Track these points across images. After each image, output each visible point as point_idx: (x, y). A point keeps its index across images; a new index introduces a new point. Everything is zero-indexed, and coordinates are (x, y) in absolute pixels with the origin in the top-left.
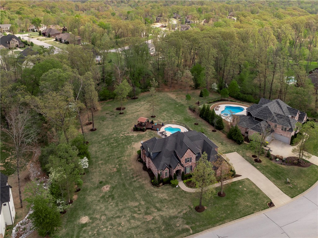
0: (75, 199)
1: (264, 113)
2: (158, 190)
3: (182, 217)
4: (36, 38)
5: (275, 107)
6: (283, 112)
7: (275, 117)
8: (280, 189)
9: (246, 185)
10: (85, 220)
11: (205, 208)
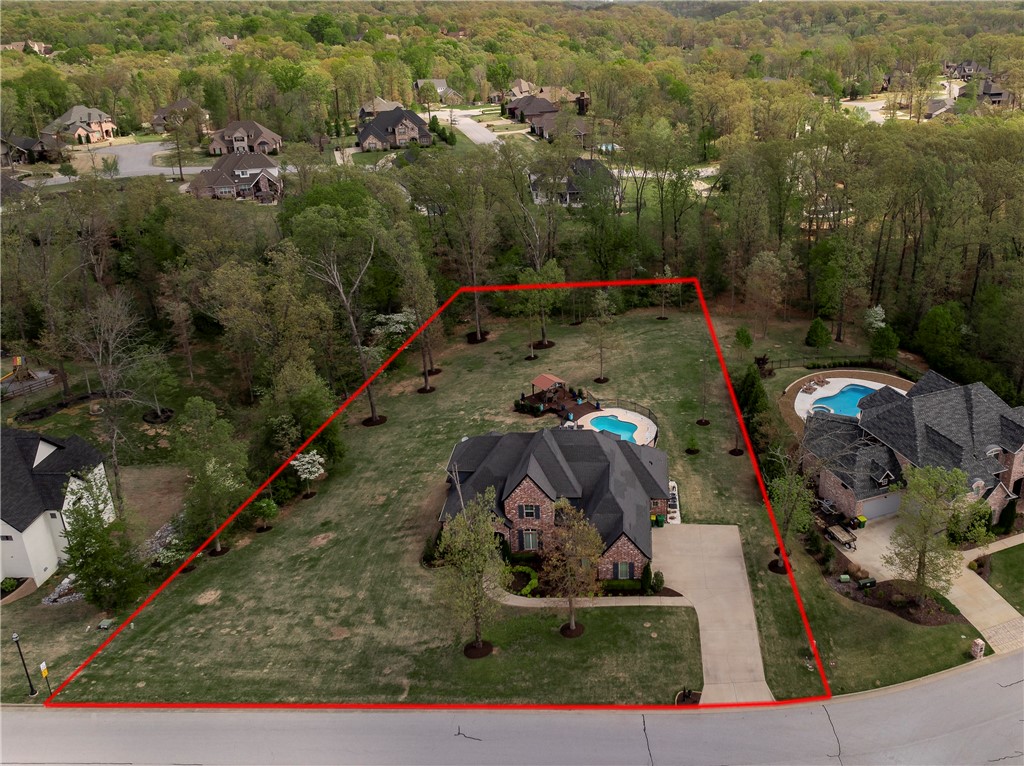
0: (239, 548)
1: (893, 420)
2: (426, 574)
3: (415, 657)
4: (485, 124)
5: (943, 407)
6: (971, 428)
7: (919, 439)
8: (765, 665)
9: (668, 625)
10: (209, 597)
11: (494, 652)
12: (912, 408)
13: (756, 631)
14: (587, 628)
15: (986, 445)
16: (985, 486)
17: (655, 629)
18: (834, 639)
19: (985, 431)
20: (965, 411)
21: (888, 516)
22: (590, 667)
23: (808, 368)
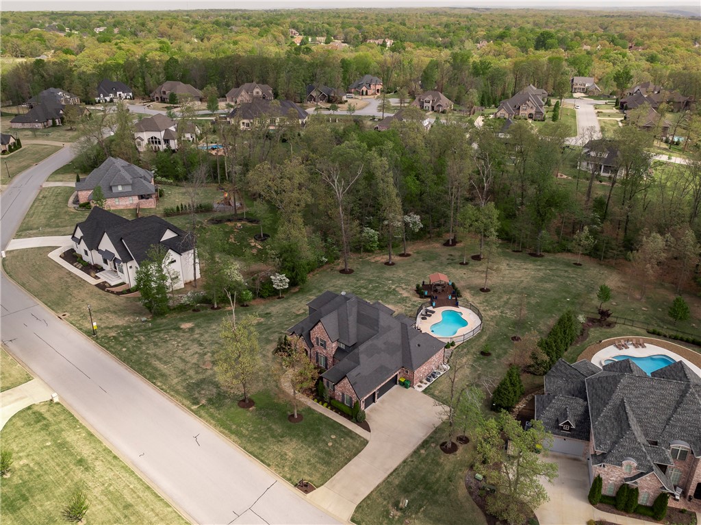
0: (225, 310)
3: (220, 392)
5: (652, 393)
6: (670, 419)
7: (609, 407)
8: (368, 497)
9: (343, 443)
10: (186, 326)
11: (251, 409)
12: (620, 381)
13: (386, 475)
14: (303, 421)
15: (675, 439)
16: (637, 468)
17: (334, 440)
18: (426, 508)
19: (682, 427)
20: (673, 404)
21: (569, 456)
22: (281, 441)
23: (648, 332)
